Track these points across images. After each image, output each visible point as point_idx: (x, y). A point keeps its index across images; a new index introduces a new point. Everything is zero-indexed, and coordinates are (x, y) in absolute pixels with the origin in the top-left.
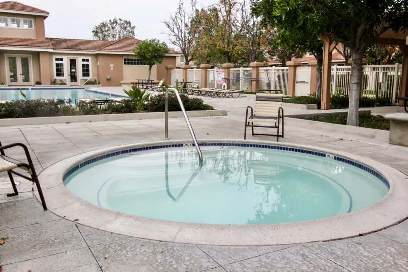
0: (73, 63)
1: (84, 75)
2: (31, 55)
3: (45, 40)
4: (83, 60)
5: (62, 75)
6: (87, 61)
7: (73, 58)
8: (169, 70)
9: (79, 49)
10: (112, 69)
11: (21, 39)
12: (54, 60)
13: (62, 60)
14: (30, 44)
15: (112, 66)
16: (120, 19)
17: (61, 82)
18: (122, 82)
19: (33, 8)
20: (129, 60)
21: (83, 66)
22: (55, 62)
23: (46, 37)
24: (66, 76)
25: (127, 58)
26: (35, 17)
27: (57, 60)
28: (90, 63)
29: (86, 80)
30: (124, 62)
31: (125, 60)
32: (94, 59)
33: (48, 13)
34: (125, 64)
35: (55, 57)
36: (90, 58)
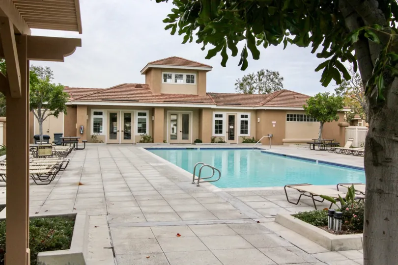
0: (231, 119)
1: (242, 132)
2: (192, 112)
3: (205, 95)
4: (242, 116)
5: (221, 132)
6: (246, 116)
7: (232, 113)
8: (343, 128)
9: (239, 104)
10: (274, 126)
11: (184, 95)
12: (214, 116)
13: (221, 116)
14: (193, 100)
15: (274, 122)
16: (267, 71)
17: (219, 140)
18: (284, 140)
19: (196, 63)
20: (291, 116)
21: (242, 122)
22: (215, 119)
23: (207, 92)
24: (225, 134)
25: (290, 114)
26: (198, 71)
27: (217, 116)
28: (248, 119)
29: (244, 138)
30: (286, 118)
31: (288, 116)
32: (254, 115)
33: (211, 67)
34: (288, 120)
35: (214, 113)
36: (249, 114)
